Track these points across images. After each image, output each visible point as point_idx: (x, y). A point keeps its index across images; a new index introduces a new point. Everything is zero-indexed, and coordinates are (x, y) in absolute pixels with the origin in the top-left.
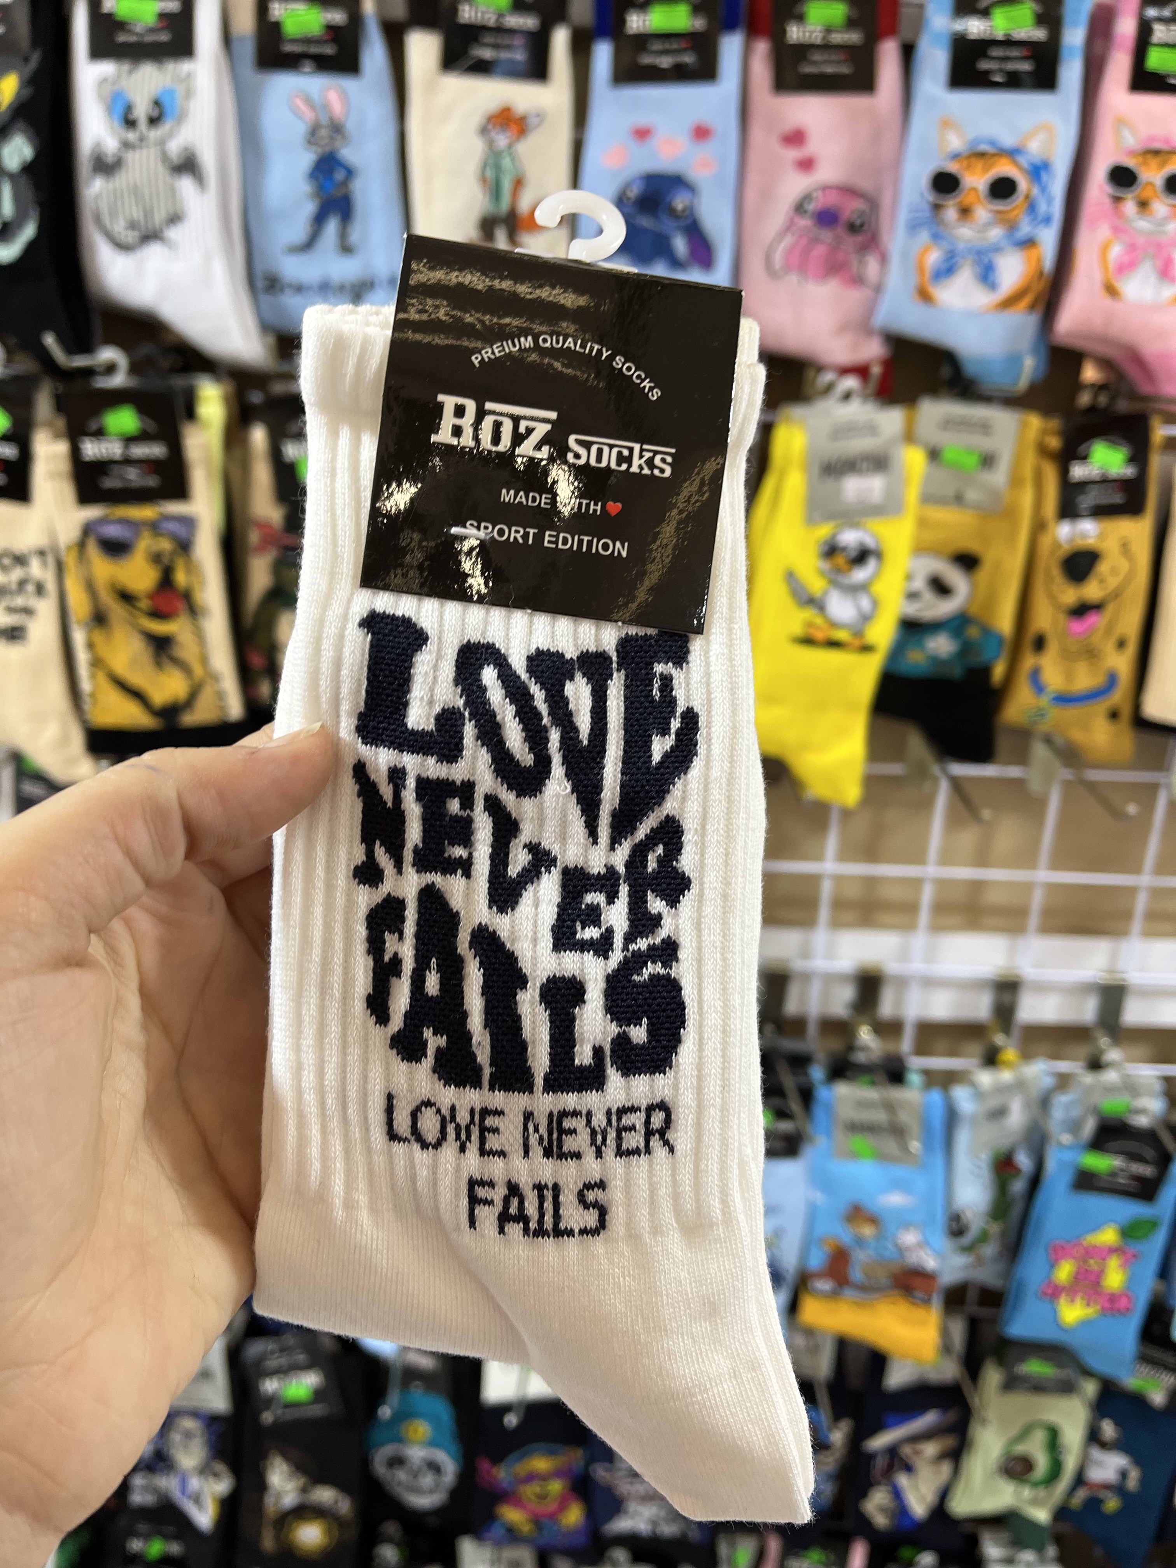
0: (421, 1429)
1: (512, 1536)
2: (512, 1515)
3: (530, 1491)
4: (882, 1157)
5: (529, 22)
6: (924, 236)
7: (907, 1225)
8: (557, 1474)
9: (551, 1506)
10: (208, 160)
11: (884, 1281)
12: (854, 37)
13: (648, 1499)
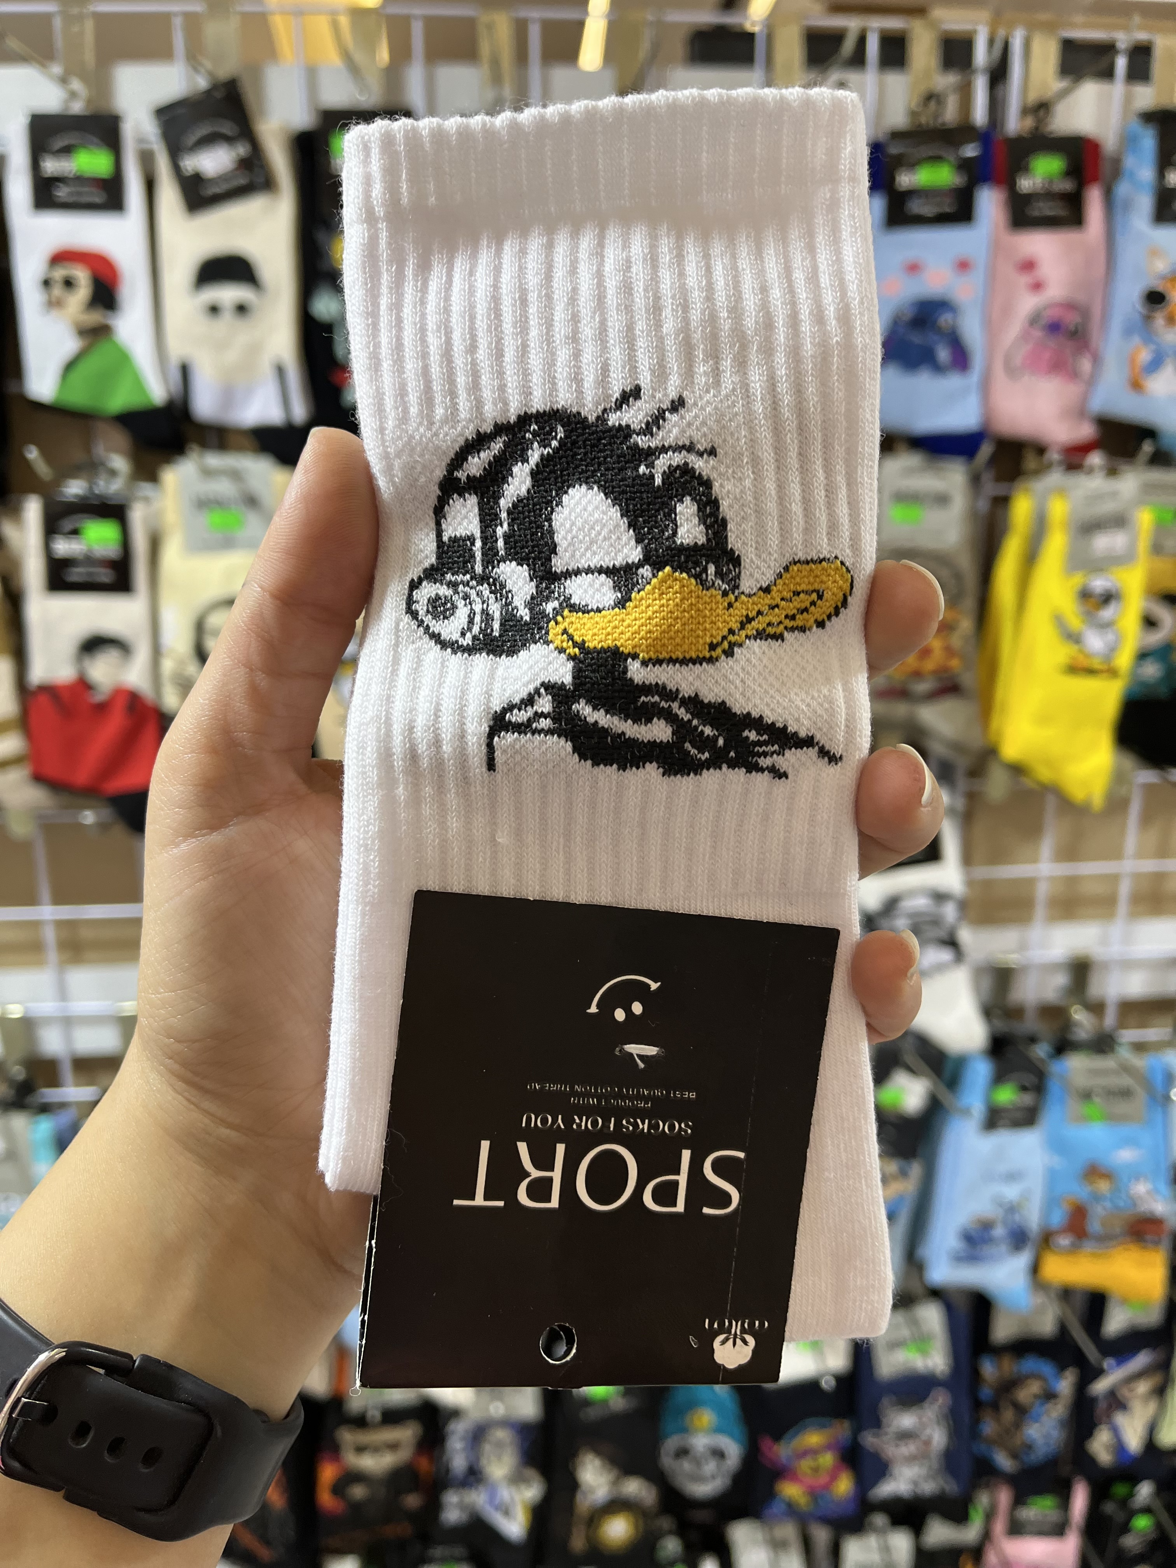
0: (705, 1418)
1: (792, 1511)
2: (790, 1490)
3: (805, 1465)
4: (1112, 1118)
6: (1136, 340)
7: (1137, 1177)
8: (828, 1447)
9: (823, 1479)
11: (1118, 1230)
12: (1067, 186)
13: (911, 1459)
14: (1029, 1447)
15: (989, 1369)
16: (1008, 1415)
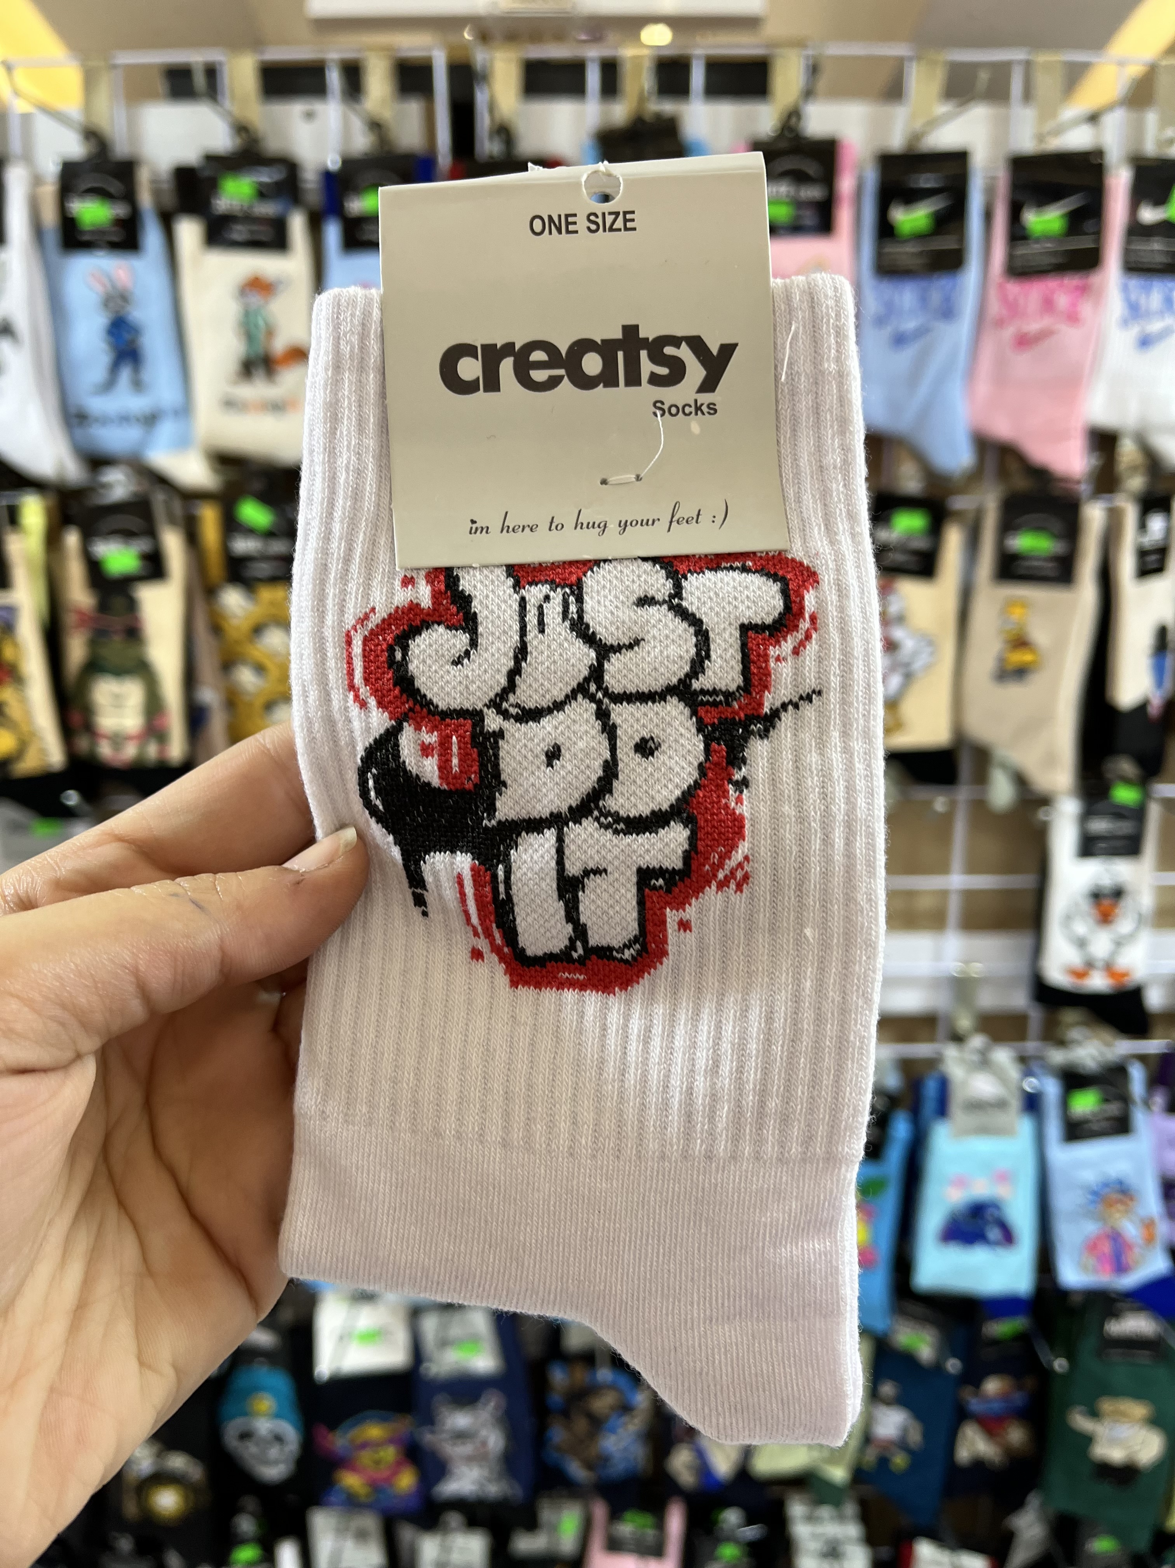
0: (265, 1403)
1: (352, 1501)
2: (351, 1481)
3: (365, 1457)
5: (268, 209)
8: (391, 1441)
9: (385, 1473)
10: (22, 323)
13: (470, 1459)
14: (604, 1460)
15: (559, 1377)
16: (581, 1425)
